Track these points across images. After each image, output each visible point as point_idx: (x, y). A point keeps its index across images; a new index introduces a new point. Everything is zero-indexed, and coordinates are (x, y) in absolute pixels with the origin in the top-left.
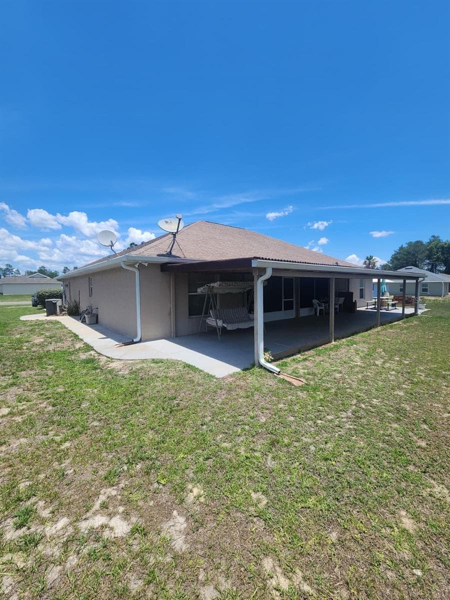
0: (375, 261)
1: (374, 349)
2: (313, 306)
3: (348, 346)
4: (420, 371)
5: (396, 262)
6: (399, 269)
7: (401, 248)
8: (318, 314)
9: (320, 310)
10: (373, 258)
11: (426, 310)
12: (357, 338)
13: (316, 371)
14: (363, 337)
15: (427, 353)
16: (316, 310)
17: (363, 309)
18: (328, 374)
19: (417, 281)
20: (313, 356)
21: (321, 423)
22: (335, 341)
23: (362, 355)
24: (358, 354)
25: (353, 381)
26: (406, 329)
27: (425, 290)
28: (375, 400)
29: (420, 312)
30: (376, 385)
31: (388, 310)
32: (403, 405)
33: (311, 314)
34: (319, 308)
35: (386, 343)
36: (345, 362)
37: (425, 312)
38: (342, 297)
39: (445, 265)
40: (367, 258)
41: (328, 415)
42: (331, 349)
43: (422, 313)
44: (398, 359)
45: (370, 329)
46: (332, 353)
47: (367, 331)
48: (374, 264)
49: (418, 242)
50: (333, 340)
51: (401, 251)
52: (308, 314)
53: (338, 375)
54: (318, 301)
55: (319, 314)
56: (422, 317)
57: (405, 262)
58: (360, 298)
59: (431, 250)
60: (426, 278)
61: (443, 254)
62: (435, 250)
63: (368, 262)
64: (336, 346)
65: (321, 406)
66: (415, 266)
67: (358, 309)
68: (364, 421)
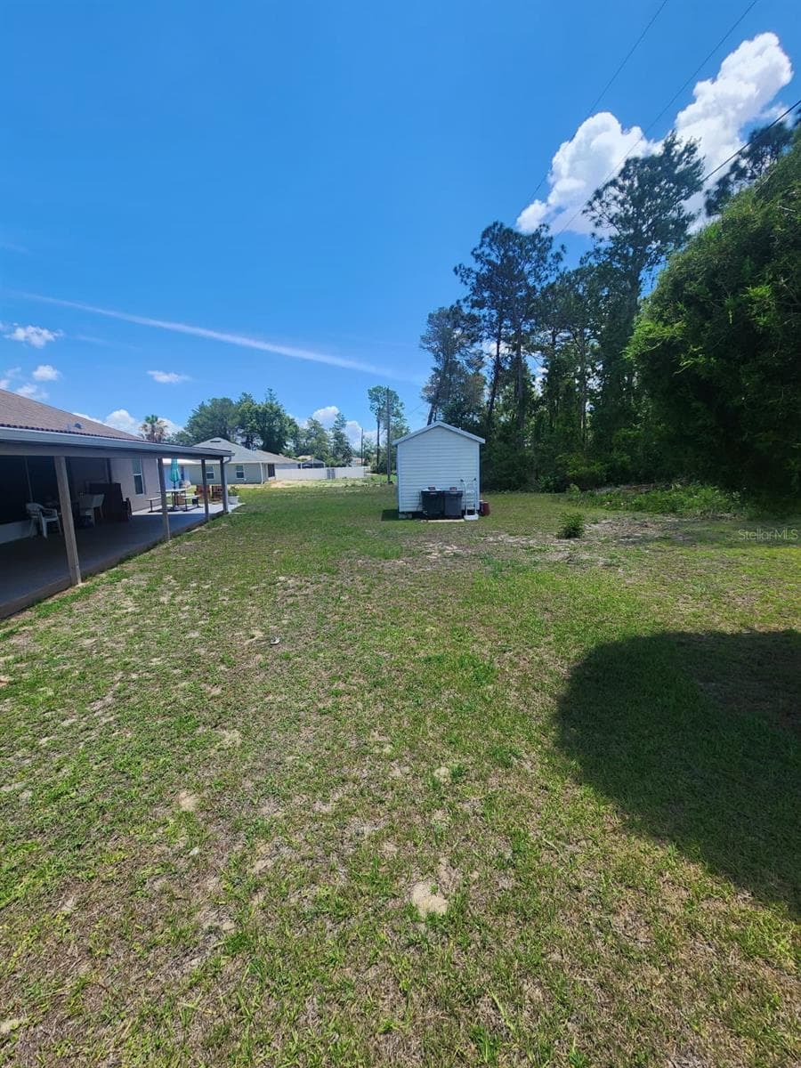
0: (162, 425)
1: (159, 580)
2: (30, 518)
3: (111, 583)
4: (225, 594)
5: (196, 430)
6: (203, 441)
7: (202, 407)
8: (45, 534)
9: (49, 524)
10: (159, 419)
11: (239, 505)
12: (129, 566)
13: (38, 649)
14: (140, 562)
15: (234, 567)
16: (38, 525)
17: (144, 512)
18: (66, 647)
19: (221, 462)
20: (31, 623)
21: (48, 742)
22: (83, 581)
23: (136, 593)
24: (131, 593)
25: (118, 643)
26: (211, 536)
27: (240, 475)
28: (155, 659)
29: (230, 508)
30: (158, 636)
31: (187, 510)
32: (196, 651)
33: (27, 535)
34: (44, 521)
35: (180, 564)
36: (103, 615)
37: (238, 508)
38: (99, 493)
39: (263, 439)
40: (147, 419)
41: (63, 720)
42: (75, 598)
43: (233, 511)
44: (195, 585)
45: (154, 545)
46: (76, 605)
47: (149, 549)
48: (162, 430)
49: (225, 400)
50: (79, 580)
51: (203, 412)
52: (18, 537)
53: (87, 642)
54: (41, 507)
55: (48, 533)
56: (233, 516)
57: (211, 430)
58: (137, 493)
59: (242, 415)
60: (232, 457)
61: (258, 422)
62: (248, 415)
63: (149, 425)
64: (84, 591)
65: (48, 711)
66: (224, 438)
67: (133, 514)
68: (135, 699)
